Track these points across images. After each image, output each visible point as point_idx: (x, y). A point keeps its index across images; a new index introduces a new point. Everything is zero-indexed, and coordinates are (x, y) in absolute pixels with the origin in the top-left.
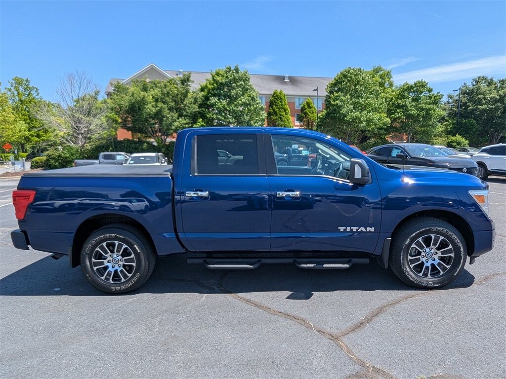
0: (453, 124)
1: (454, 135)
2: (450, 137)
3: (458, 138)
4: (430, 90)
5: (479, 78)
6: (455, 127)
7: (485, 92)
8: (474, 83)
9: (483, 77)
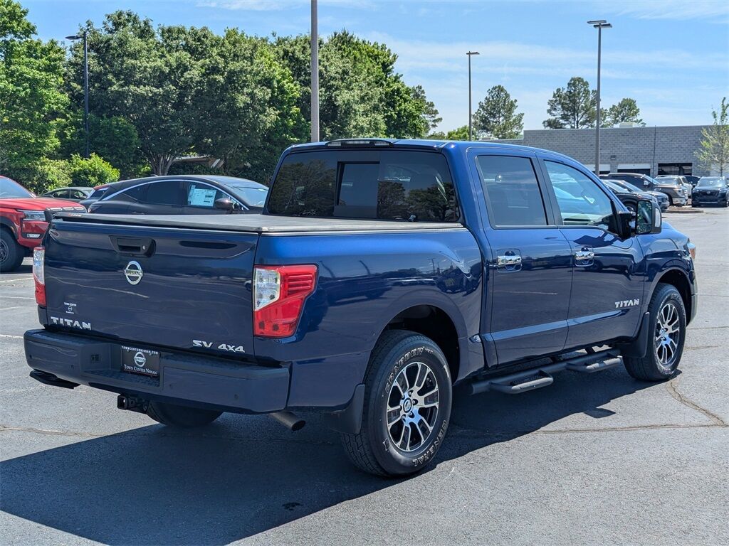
0: (77, 125)
1: (85, 155)
2: (76, 158)
3: (96, 162)
4: (29, 31)
5: (120, 15)
6: (81, 135)
7: (139, 51)
8: (110, 25)
9: (129, 15)
